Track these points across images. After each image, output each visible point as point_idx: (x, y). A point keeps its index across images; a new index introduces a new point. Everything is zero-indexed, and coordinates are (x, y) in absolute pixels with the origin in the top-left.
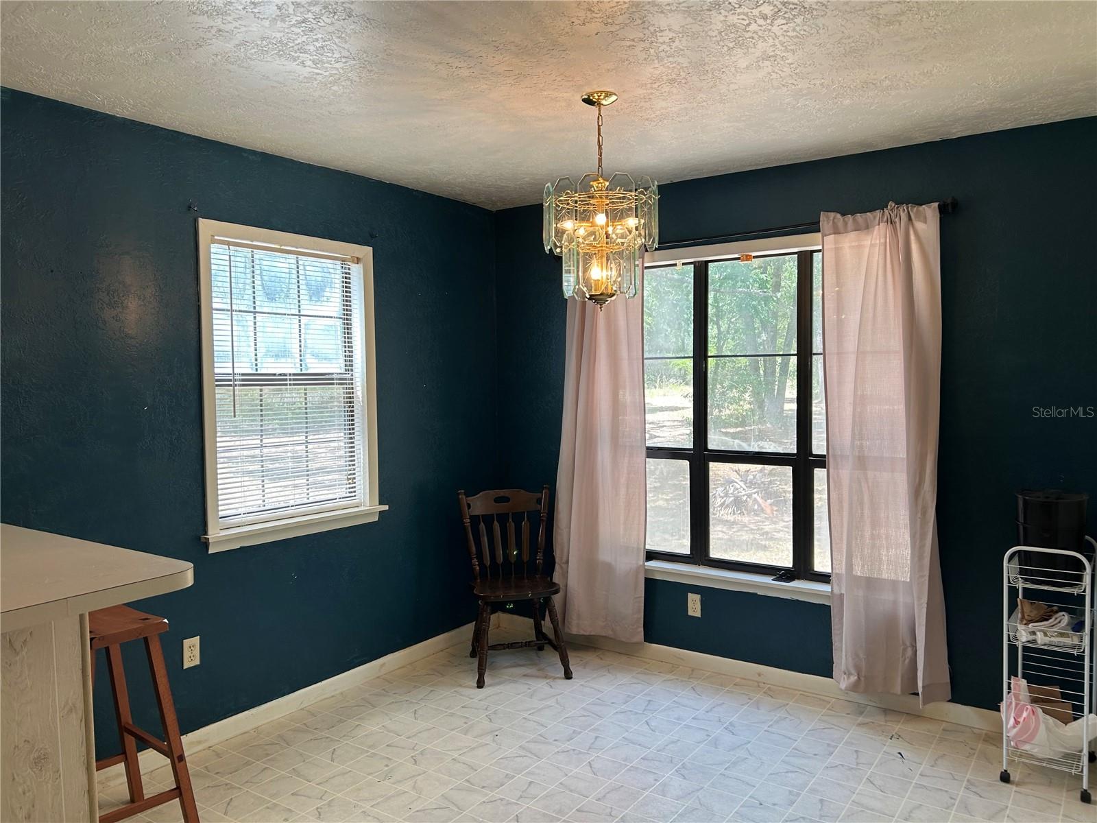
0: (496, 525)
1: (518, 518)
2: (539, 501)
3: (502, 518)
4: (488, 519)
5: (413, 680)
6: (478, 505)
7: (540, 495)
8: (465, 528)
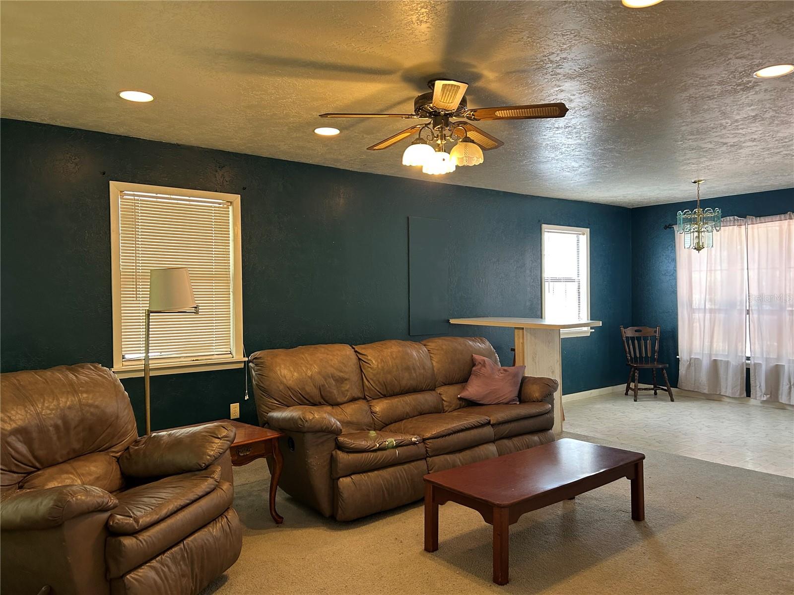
0: (636, 342)
1: (646, 339)
2: (655, 332)
3: (639, 339)
4: (633, 339)
5: (615, 397)
6: (629, 332)
7: (656, 329)
8: (624, 341)
